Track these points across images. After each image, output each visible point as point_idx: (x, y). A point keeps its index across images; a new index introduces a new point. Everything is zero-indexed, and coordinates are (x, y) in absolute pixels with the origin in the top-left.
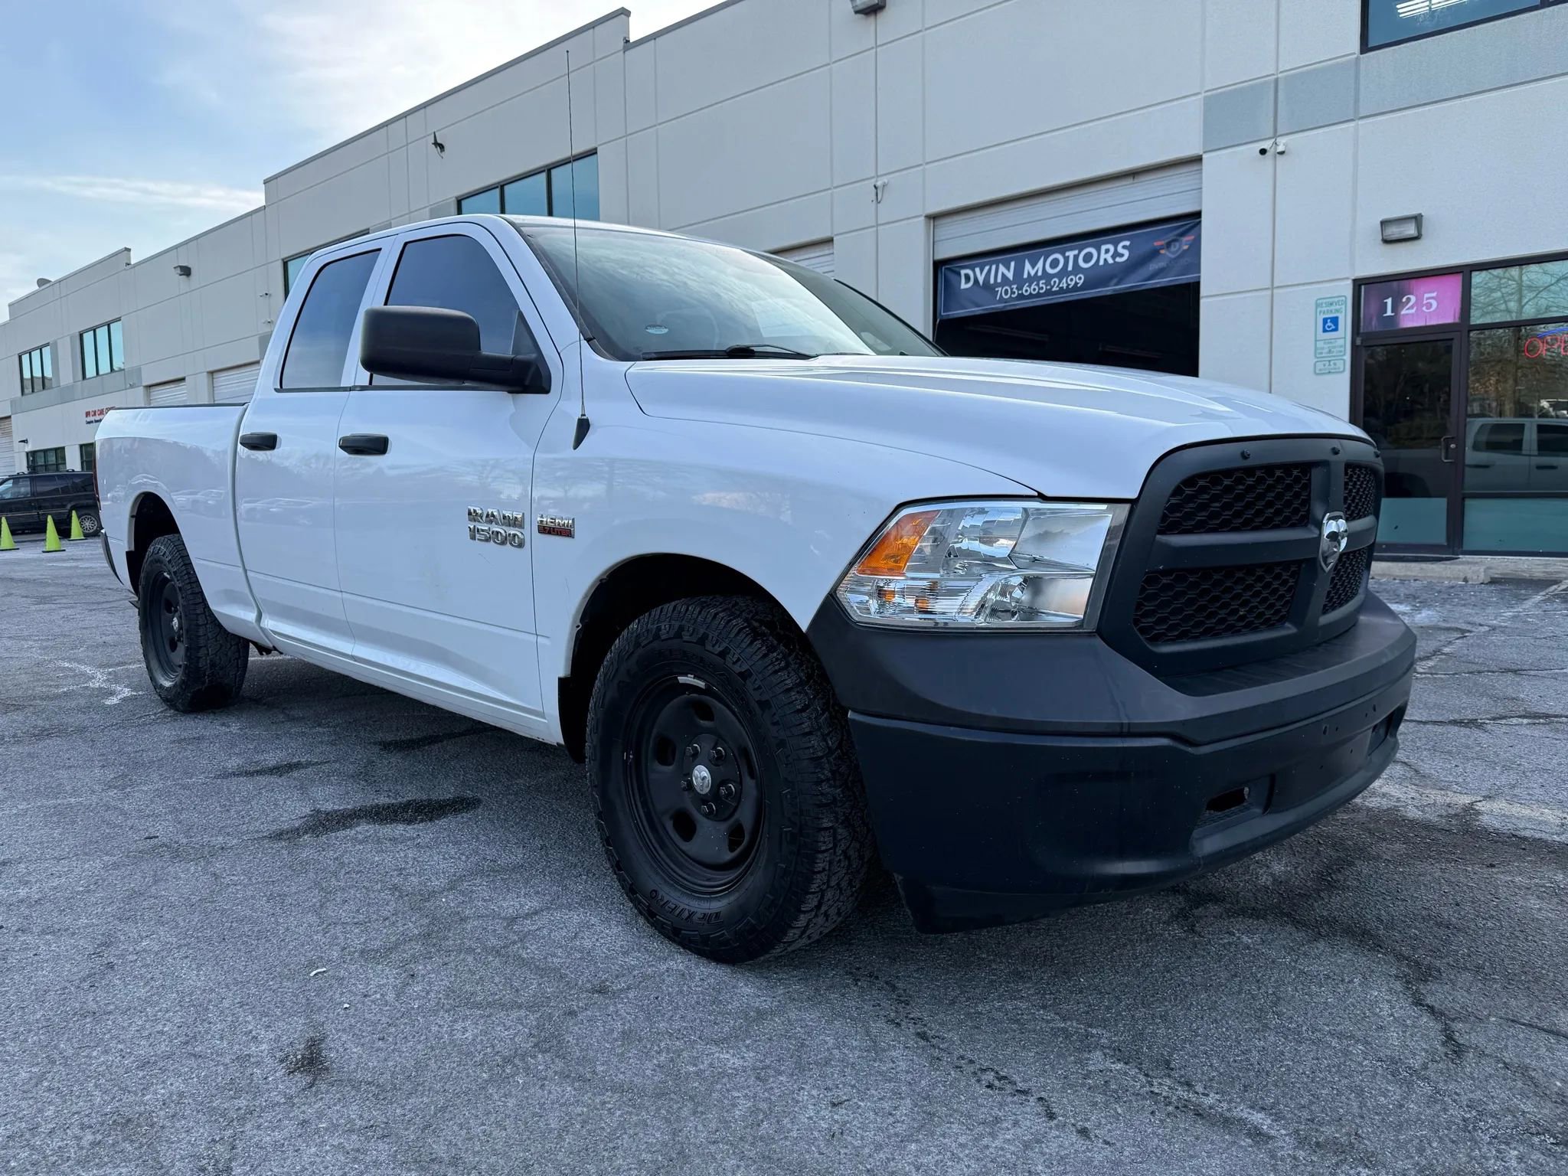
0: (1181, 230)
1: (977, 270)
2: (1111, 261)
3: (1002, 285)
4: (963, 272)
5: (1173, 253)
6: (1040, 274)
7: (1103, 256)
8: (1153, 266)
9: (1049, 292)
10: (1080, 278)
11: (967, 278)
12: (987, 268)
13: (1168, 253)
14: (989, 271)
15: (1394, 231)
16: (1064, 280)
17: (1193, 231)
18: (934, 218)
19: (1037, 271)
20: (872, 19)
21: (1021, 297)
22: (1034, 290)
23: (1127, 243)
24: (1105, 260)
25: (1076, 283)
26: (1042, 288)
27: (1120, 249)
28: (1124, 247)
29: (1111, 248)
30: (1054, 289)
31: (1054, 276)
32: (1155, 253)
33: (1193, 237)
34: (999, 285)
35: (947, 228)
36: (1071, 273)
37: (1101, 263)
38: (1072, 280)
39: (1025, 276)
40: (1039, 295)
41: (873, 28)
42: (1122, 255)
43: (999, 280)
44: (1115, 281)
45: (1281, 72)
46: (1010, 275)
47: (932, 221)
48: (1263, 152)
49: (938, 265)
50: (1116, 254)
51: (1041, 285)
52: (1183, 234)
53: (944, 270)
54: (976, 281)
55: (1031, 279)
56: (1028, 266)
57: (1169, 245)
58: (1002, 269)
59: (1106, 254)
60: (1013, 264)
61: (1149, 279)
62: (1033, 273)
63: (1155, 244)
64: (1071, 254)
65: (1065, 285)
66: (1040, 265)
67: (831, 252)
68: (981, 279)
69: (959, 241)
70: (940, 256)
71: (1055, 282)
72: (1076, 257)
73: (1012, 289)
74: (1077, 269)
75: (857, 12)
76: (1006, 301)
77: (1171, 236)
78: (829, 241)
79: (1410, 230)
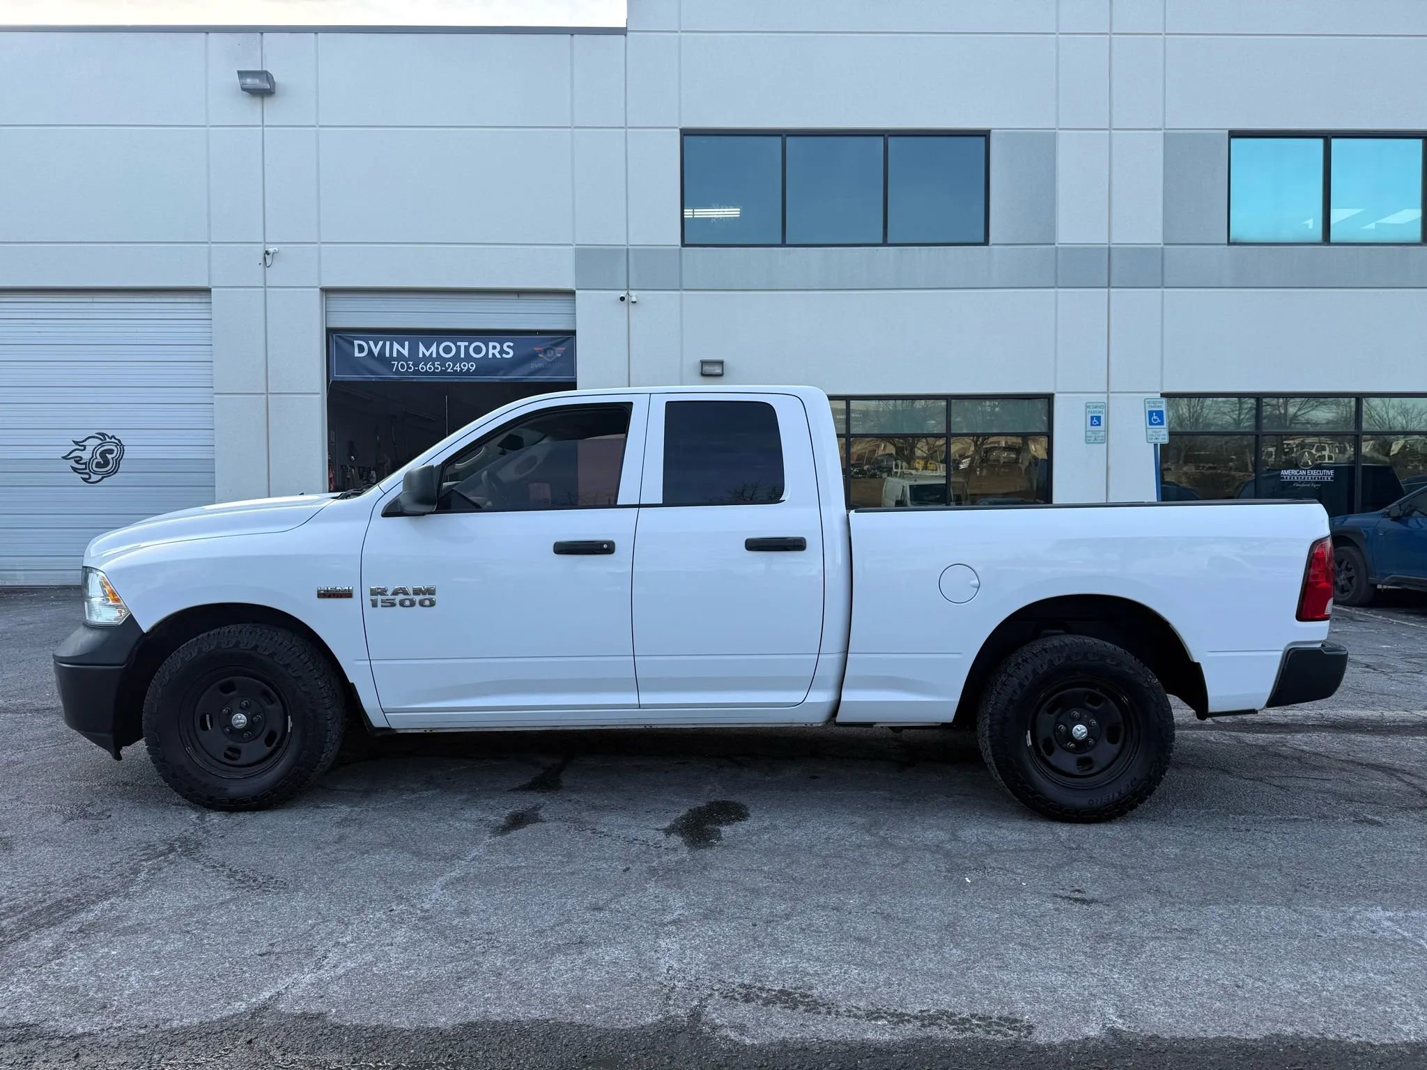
0: (554, 342)
1: (371, 343)
2: (498, 356)
3: (397, 359)
4: (356, 342)
5: (549, 358)
6: (434, 356)
7: (491, 351)
8: (534, 365)
9: (444, 372)
10: (472, 365)
11: (361, 349)
12: (381, 343)
13: (544, 357)
14: (384, 346)
15: (708, 369)
16: (458, 365)
17: (566, 344)
18: (326, 291)
19: (432, 352)
20: (258, 100)
21: (417, 372)
22: (430, 368)
23: (512, 344)
24: (493, 354)
25: (469, 369)
26: (438, 368)
27: (505, 348)
28: (508, 347)
29: (497, 345)
30: (449, 370)
31: (449, 359)
32: (533, 356)
33: (564, 349)
34: (395, 359)
35: (339, 303)
36: (463, 360)
37: (490, 356)
38: (465, 366)
39: (421, 355)
40: (434, 373)
41: (259, 110)
42: (508, 353)
43: (395, 355)
44: (502, 372)
45: (631, 245)
46: (406, 352)
47: (324, 293)
48: (622, 299)
49: (330, 332)
50: (502, 352)
51: (436, 366)
52: (557, 345)
53: (337, 338)
54: (370, 351)
55: (427, 359)
56: (422, 348)
57: (545, 351)
58: (396, 346)
59: (493, 350)
60: (407, 343)
61: (531, 374)
62: (427, 354)
63: (536, 349)
64: (462, 344)
65: (459, 369)
66: (434, 348)
67: (208, 300)
68: (376, 351)
69: (352, 315)
70: (332, 325)
71: (449, 365)
72: (467, 348)
73: (408, 365)
74: (468, 358)
75: (244, 89)
76: (402, 373)
77: (547, 345)
78: (207, 291)
79: (718, 370)
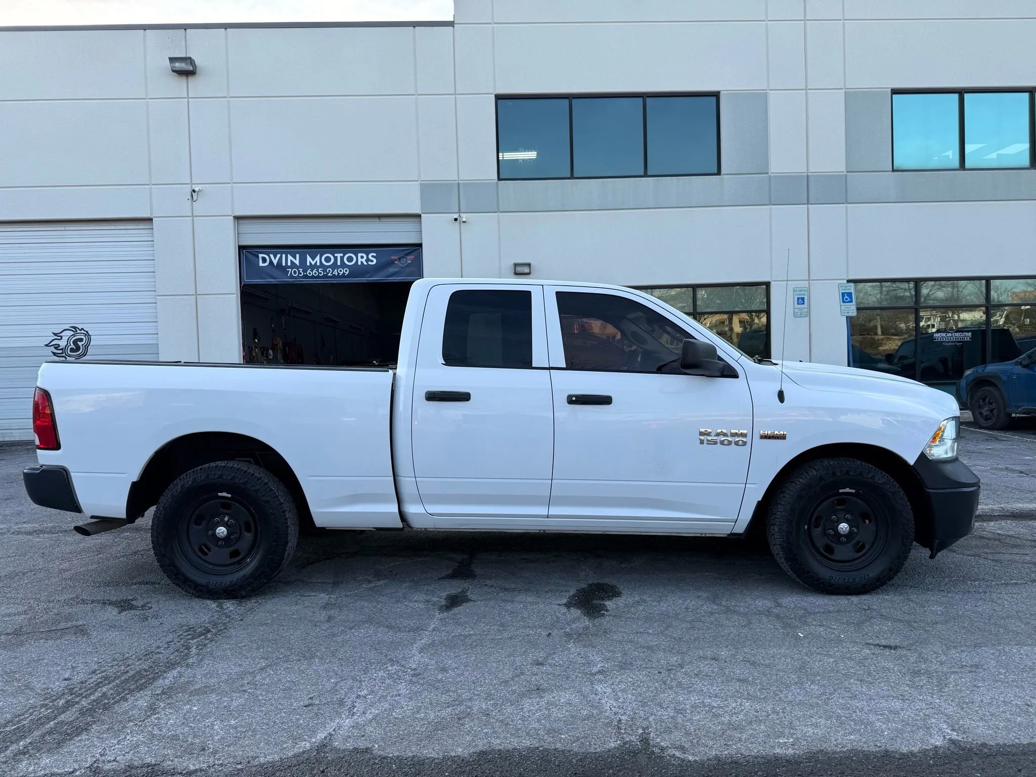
0: (406, 252)
1: (272, 256)
2: (365, 263)
3: (291, 267)
4: (261, 256)
5: (401, 264)
6: (318, 264)
7: (360, 260)
8: (391, 270)
9: (325, 276)
10: (346, 271)
11: (264, 260)
12: (279, 256)
13: (399, 264)
14: (281, 258)
15: (519, 269)
16: (336, 270)
17: (415, 254)
18: (237, 218)
19: (316, 262)
20: (184, 79)
21: (306, 276)
22: (315, 273)
23: (375, 255)
24: (361, 262)
25: (344, 273)
26: (321, 273)
27: (370, 258)
28: (372, 256)
29: (364, 255)
30: (329, 275)
31: (329, 267)
32: (392, 263)
33: (413, 257)
34: (289, 267)
35: (247, 227)
36: (339, 267)
37: (359, 263)
38: (341, 271)
39: (308, 264)
40: (318, 277)
41: (185, 85)
42: (372, 261)
43: (289, 264)
44: (368, 275)
45: (461, 180)
46: (297, 262)
47: (236, 220)
48: (456, 220)
49: (241, 248)
50: (368, 260)
51: (320, 271)
52: (408, 255)
53: (246, 253)
54: (271, 262)
55: (313, 267)
56: (309, 259)
57: (399, 259)
58: (290, 258)
59: (362, 259)
60: (298, 256)
62: (313, 263)
63: (393, 257)
64: (339, 255)
65: (336, 273)
66: (318, 258)
67: (150, 227)
68: (275, 262)
69: (257, 236)
70: (243, 243)
71: (329, 271)
72: (342, 258)
73: (299, 271)
74: (343, 265)
75: (173, 71)
76: (295, 278)
77: (401, 254)
78: (150, 220)
79: (526, 270)
